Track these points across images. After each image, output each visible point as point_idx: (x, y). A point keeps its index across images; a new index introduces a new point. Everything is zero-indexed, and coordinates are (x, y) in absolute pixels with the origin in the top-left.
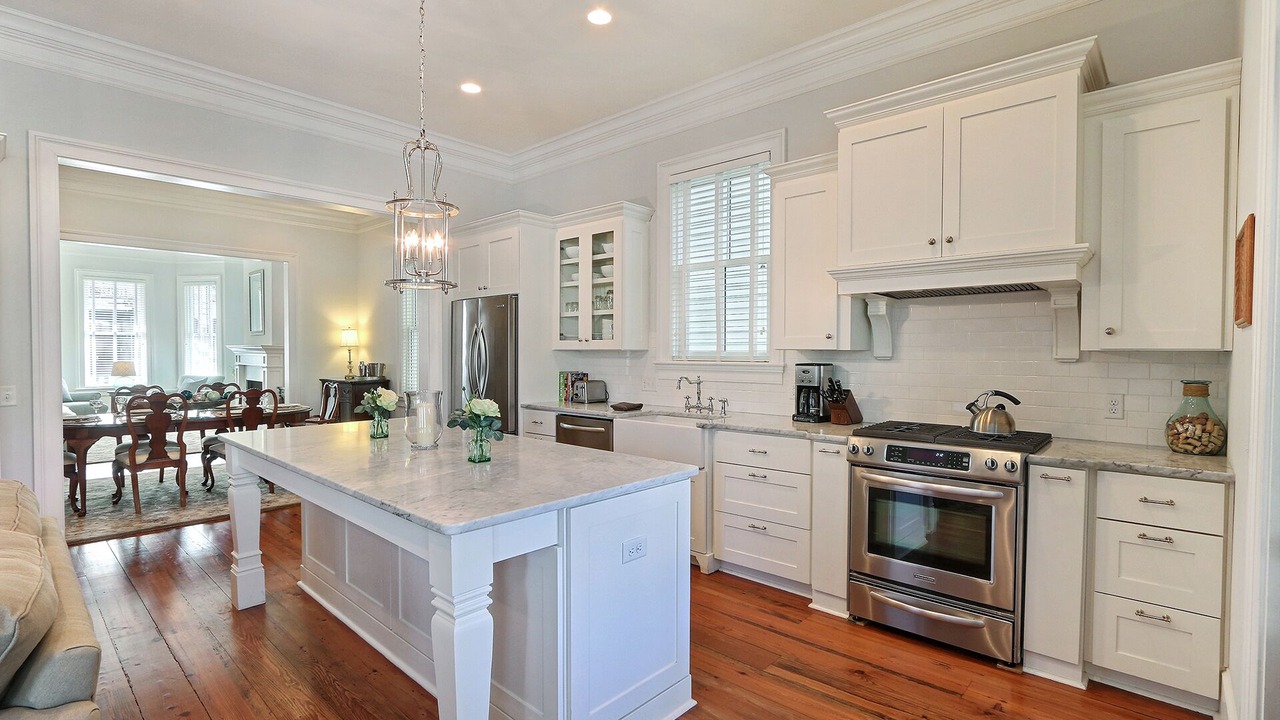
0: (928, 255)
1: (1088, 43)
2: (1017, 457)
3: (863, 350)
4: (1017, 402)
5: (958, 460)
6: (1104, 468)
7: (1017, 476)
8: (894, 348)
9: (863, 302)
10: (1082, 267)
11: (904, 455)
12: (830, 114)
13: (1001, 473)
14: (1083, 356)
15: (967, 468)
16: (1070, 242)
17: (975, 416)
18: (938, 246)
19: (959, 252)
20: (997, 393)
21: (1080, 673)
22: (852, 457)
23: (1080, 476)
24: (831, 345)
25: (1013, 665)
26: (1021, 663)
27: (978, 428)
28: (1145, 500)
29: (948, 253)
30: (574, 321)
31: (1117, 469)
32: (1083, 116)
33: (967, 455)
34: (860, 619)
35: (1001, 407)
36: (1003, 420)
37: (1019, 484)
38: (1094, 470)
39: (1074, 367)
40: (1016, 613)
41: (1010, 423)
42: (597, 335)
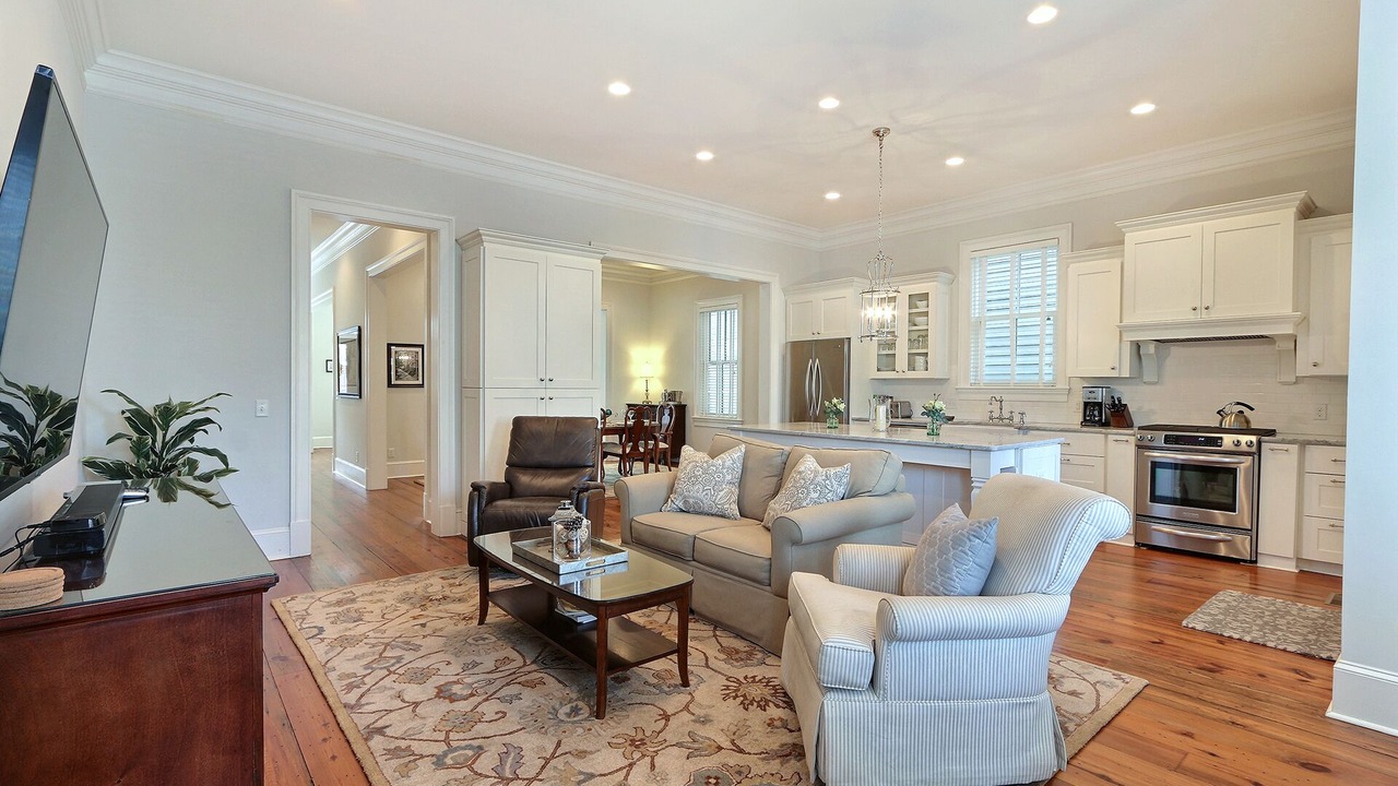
0: (1191, 317)
1: (1301, 194)
2: (1254, 438)
3: (1137, 376)
4: (1252, 409)
5: (1215, 442)
6: (1310, 443)
7: (1254, 449)
8: (1159, 375)
9: (1137, 346)
10: (1297, 325)
11: (1177, 440)
12: (1119, 224)
13: (1244, 447)
14: (1298, 380)
15: (1220, 446)
16: (1288, 310)
17: (1223, 418)
18: (1198, 311)
19: (1214, 315)
20: (1238, 403)
21: (1294, 564)
22: (1139, 443)
23: (1294, 448)
24: (1114, 374)
25: (1251, 562)
26: (1256, 562)
27: (1226, 425)
28: (1335, 461)
29: (1205, 316)
30: (891, 359)
31: (1318, 443)
32: (1298, 233)
33: (1221, 438)
34: (1144, 545)
35: (1241, 412)
36: (1243, 419)
37: (1256, 453)
38: (1304, 444)
39: (1292, 388)
40: (1253, 532)
41: (1248, 422)
42: (912, 367)
